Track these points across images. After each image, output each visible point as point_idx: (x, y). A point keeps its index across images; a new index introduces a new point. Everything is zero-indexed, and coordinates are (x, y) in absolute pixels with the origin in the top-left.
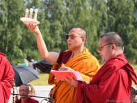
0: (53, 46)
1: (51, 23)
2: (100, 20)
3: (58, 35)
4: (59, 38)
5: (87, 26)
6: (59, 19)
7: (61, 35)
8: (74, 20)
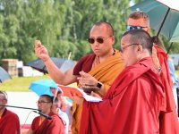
0: (7, 44)
1: (5, 16)
2: (64, 16)
3: (14, 32)
4: (15, 35)
5: (50, 22)
6: (15, 13)
7: (17, 32)
8: (33, 15)
